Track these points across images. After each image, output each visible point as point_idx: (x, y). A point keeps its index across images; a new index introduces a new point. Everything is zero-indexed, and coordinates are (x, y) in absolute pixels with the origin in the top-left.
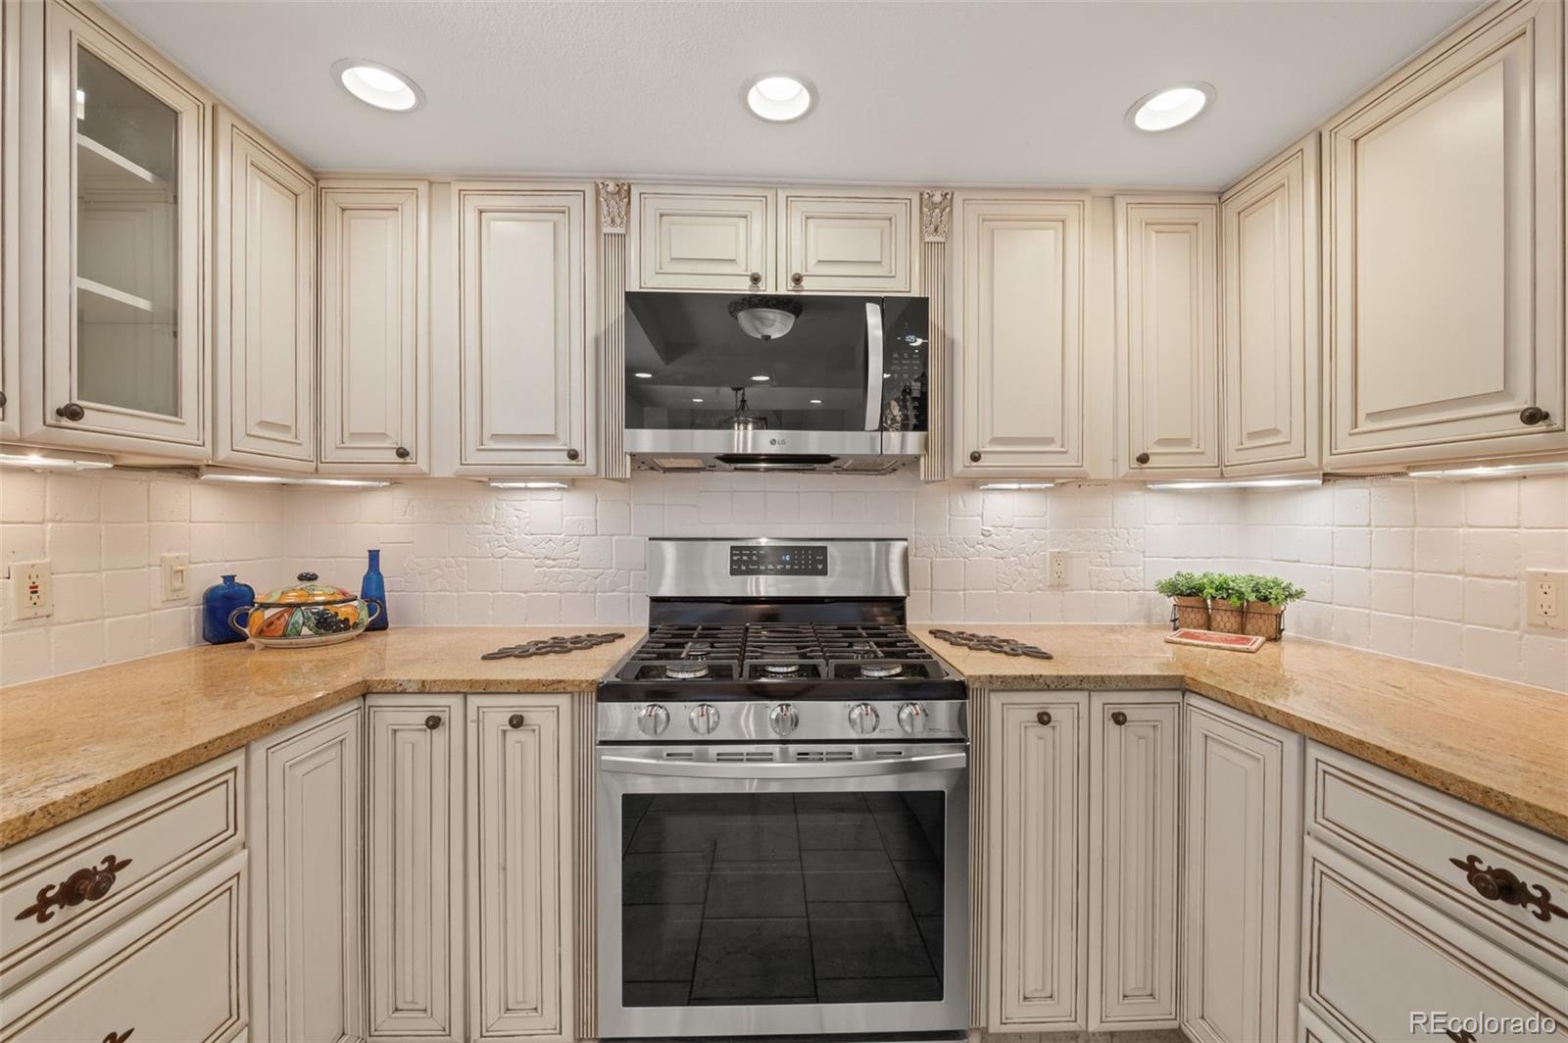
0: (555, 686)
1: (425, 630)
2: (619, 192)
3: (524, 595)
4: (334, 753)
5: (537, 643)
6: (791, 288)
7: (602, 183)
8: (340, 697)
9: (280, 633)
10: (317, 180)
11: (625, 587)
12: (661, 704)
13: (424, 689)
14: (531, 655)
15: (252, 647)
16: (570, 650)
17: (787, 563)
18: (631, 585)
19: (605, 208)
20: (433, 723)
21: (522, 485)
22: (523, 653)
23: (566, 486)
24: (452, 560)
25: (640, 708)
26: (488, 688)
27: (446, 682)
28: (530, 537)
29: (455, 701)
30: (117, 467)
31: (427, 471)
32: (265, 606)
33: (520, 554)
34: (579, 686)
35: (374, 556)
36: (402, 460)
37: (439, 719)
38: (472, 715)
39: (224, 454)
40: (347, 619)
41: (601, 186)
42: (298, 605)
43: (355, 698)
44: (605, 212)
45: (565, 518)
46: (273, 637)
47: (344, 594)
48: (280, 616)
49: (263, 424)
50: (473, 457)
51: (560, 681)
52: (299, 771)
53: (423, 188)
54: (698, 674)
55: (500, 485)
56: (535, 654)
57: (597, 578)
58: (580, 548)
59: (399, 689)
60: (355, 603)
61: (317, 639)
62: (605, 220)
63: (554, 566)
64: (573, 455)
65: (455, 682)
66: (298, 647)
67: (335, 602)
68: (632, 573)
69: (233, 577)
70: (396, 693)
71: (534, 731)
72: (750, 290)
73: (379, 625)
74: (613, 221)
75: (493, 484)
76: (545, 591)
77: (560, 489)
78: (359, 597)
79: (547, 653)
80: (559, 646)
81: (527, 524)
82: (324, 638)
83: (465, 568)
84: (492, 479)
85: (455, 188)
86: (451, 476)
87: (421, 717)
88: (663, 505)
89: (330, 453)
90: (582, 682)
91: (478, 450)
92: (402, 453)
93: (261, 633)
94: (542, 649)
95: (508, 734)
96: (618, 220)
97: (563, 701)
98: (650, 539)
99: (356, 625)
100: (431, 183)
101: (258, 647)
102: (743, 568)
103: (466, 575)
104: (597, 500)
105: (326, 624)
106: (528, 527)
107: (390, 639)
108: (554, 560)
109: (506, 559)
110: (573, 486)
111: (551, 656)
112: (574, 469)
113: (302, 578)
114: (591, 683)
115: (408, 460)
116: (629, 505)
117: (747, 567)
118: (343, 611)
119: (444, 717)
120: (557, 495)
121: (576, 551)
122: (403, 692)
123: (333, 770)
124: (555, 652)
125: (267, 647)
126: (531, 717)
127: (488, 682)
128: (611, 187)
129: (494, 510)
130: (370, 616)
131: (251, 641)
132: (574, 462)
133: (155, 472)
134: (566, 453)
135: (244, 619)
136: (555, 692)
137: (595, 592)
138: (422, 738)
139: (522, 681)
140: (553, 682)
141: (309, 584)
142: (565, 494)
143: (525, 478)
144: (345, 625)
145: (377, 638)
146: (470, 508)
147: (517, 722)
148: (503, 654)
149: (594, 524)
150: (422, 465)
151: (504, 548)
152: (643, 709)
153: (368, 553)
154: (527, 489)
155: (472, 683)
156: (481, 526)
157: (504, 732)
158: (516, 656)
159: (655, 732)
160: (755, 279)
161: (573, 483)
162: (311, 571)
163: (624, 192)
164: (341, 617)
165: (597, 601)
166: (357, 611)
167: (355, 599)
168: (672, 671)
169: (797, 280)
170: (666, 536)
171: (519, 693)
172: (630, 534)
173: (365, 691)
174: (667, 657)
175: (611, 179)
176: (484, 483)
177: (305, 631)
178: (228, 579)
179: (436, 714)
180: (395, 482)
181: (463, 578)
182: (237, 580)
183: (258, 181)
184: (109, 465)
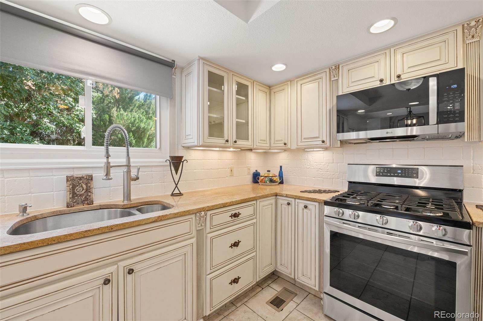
0: (314, 200)
1: (291, 185)
2: (336, 68)
3: (314, 178)
4: (270, 206)
5: (314, 190)
6: (396, 80)
7: (331, 67)
8: (272, 195)
9: (264, 182)
10: (270, 88)
11: (341, 178)
12: (341, 209)
13: (287, 196)
14: (312, 192)
15: (260, 184)
16: (322, 193)
17: (400, 173)
18: (344, 178)
19: (332, 74)
20: (289, 204)
21: (312, 150)
22: (310, 192)
23: (324, 150)
24: (297, 169)
25: (335, 209)
26: (300, 198)
27: (291, 195)
28: (315, 163)
29: (293, 200)
30: (241, 150)
31: (290, 148)
32: (262, 176)
33: (313, 168)
34: (320, 201)
35: (281, 167)
36: (285, 146)
37: (290, 203)
38: (296, 204)
39: (255, 147)
40: (275, 180)
41: (331, 68)
42: (267, 177)
43: (274, 196)
44: (332, 75)
45: (324, 158)
46: (263, 183)
47: (275, 175)
48: (264, 178)
49: (261, 140)
50: (300, 144)
51: (316, 199)
52: (264, 208)
53: (289, 83)
54: (356, 204)
55: (308, 150)
56: (313, 192)
57: (333, 175)
58: (328, 166)
59: (282, 195)
60: (277, 177)
61: (270, 184)
62: (332, 77)
63: (321, 171)
64: (323, 142)
65: (292, 195)
66: (266, 185)
67: (273, 177)
68: (344, 174)
69: (257, 170)
70: (281, 196)
71: (310, 210)
72: (380, 85)
73: (282, 183)
74: (334, 76)
75: (306, 150)
76: (319, 178)
77: (323, 150)
78: (278, 176)
79: (316, 193)
80: (320, 192)
81: (315, 160)
82: (271, 184)
83: (300, 170)
84: (305, 149)
85: (296, 81)
86: (295, 148)
87: (286, 202)
88: (354, 154)
89: (272, 145)
90: (321, 200)
91: (301, 142)
92: (285, 144)
93: (261, 182)
94: (315, 192)
95: (304, 210)
96: (336, 76)
97: (317, 204)
98: (348, 164)
99: (277, 182)
100: (291, 81)
101: (261, 185)
102: (381, 174)
103: (300, 172)
104: (333, 153)
105: (271, 181)
106: (315, 161)
107: (284, 186)
108: (321, 169)
109: (309, 169)
110: (327, 149)
111: (317, 194)
112: (324, 145)
113: (268, 171)
114: (323, 200)
115: (286, 145)
116: (343, 154)
117: (383, 174)
118: (274, 179)
119: (291, 203)
120: (322, 152)
121: (328, 167)
122: (283, 196)
123: (270, 208)
124: (318, 193)
125: (262, 185)
126: (309, 206)
127: (300, 197)
128: (334, 67)
129: (307, 156)
130: (280, 180)
131: (260, 183)
132: (324, 143)
133: (246, 150)
134: (321, 141)
135: (258, 179)
136: (314, 201)
137: (333, 179)
138: (287, 207)
139: (307, 197)
140: (314, 199)
141: (269, 172)
142: (324, 152)
143: (313, 148)
144: (275, 182)
145: (281, 185)
146: (301, 156)
147: (306, 207)
148: (306, 191)
149: (332, 160)
150: (289, 146)
151: (309, 166)
152: (336, 209)
153: (280, 167)
154: (313, 151)
155: (296, 196)
156: (304, 160)
157: (303, 209)
158: (308, 192)
159: (339, 215)
160: (381, 81)
161: (326, 149)
162: (269, 170)
163: (337, 67)
164: (274, 180)
165: (333, 181)
166: (277, 179)
167: (277, 176)
168: (348, 201)
169: (399, 77)
170: (355, 163)
171: (306, 200)
172: (343, 163)
173: (276, 195)
174: (347, 197)
175: (333, 65)
176: (304, 150)
177: (268, 182)
178: (256, 171)
179: (289, 202)
180: (285, 150)
181: (299, 173)
182: (258, 171)
183: (260, 93)
184: (240, 150)
